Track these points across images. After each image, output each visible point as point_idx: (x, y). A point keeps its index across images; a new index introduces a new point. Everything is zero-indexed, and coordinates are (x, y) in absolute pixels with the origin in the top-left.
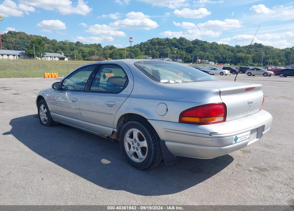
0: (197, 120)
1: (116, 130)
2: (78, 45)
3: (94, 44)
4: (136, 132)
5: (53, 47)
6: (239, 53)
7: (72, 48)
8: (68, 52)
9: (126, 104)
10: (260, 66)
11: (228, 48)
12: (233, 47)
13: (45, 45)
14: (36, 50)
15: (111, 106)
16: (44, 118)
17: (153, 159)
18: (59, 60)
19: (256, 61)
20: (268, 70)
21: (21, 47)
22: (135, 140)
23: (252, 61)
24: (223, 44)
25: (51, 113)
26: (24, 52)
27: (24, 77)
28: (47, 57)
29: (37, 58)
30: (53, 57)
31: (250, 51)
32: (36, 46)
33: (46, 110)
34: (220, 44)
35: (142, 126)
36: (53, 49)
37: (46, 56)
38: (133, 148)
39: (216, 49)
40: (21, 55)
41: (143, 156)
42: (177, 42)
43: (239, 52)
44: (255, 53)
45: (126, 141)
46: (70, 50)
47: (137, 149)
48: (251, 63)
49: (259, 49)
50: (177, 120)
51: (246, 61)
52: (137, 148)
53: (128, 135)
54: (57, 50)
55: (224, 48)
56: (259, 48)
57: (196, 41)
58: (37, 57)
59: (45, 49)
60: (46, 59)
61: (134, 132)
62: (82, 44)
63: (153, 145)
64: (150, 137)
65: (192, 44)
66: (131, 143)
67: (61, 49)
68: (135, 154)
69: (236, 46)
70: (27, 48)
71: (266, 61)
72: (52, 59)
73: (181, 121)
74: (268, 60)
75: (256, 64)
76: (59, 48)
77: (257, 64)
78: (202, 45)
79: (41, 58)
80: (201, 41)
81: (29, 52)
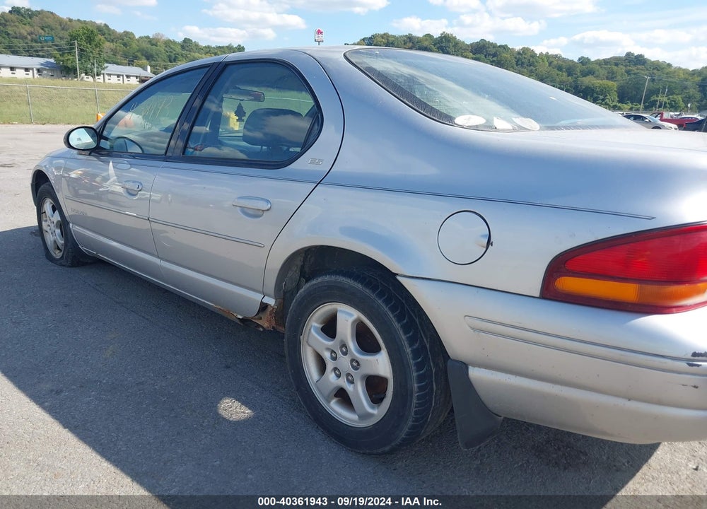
0: (628, 291)
1: (271, 301)
2: (187, 48)
3: (227, 47)
4: (348, 317)
5: (124, 51)
6: (585, 76)
7: (172, 54)
8: (163, 63)
9: (312, 210)
10: (638, 110)
11: (560, 63)
12: (573, 61)
13: (104, 45)
14: (81, 56)
15: (256, 214)
16: (55, 241)
17: (413, 427)
18: (138, 83)
19: (626, 99)
20: (662, 120)
21: (46, 48)
22: (344, 345)
23: (618, 97)
24: (548, 53)
25: (71, 225)
26: (52, 60)
27: (44, 122)
28: (109, 75)
29: (82, 78)
30: (125, 77)
31: (613, 73)
32: (82, 47)
33: (57, 217)
34: (541, 54)
35: (373, 296)
36: (125, 56)
37: (107, 74)
38: (333, 374)
39: (531, 65)
40: (44, 69)
41: (373, 408)
42: (434, 45)
43: (585, 74)
44: (626, 77)
45: (310, 346)
46: (167, 60)
47: (348, 380)
48: (614, 104)
49: (637, 69)
50: (535, 287)
51: (601, 97)
52: (348, 375)
53: (316, 325)
54: (136, 57)
55: (550, 64)
56: (636, 64)
57: (482, 44)
58: (83, 75)
59: (104, 55)
60: (107, 81)
61: (340, 317)
62: (197, 45)
63: (415, 374)
64: (406, 344)
65: (472, 52)
66: (327, 355)
67: (144, 57)
68: (342, 396)
69: (579, 59)
70: (59, 50)
71: (652, 99)
72: (121, 82)
73: (550, 292)
74: (657, 96)
75: (625, 106)
76: (139, 54)
77: (630, 104)
78: (494, 55)
79: (93, 77)
80: (494, 46)
81: (63, 61)
